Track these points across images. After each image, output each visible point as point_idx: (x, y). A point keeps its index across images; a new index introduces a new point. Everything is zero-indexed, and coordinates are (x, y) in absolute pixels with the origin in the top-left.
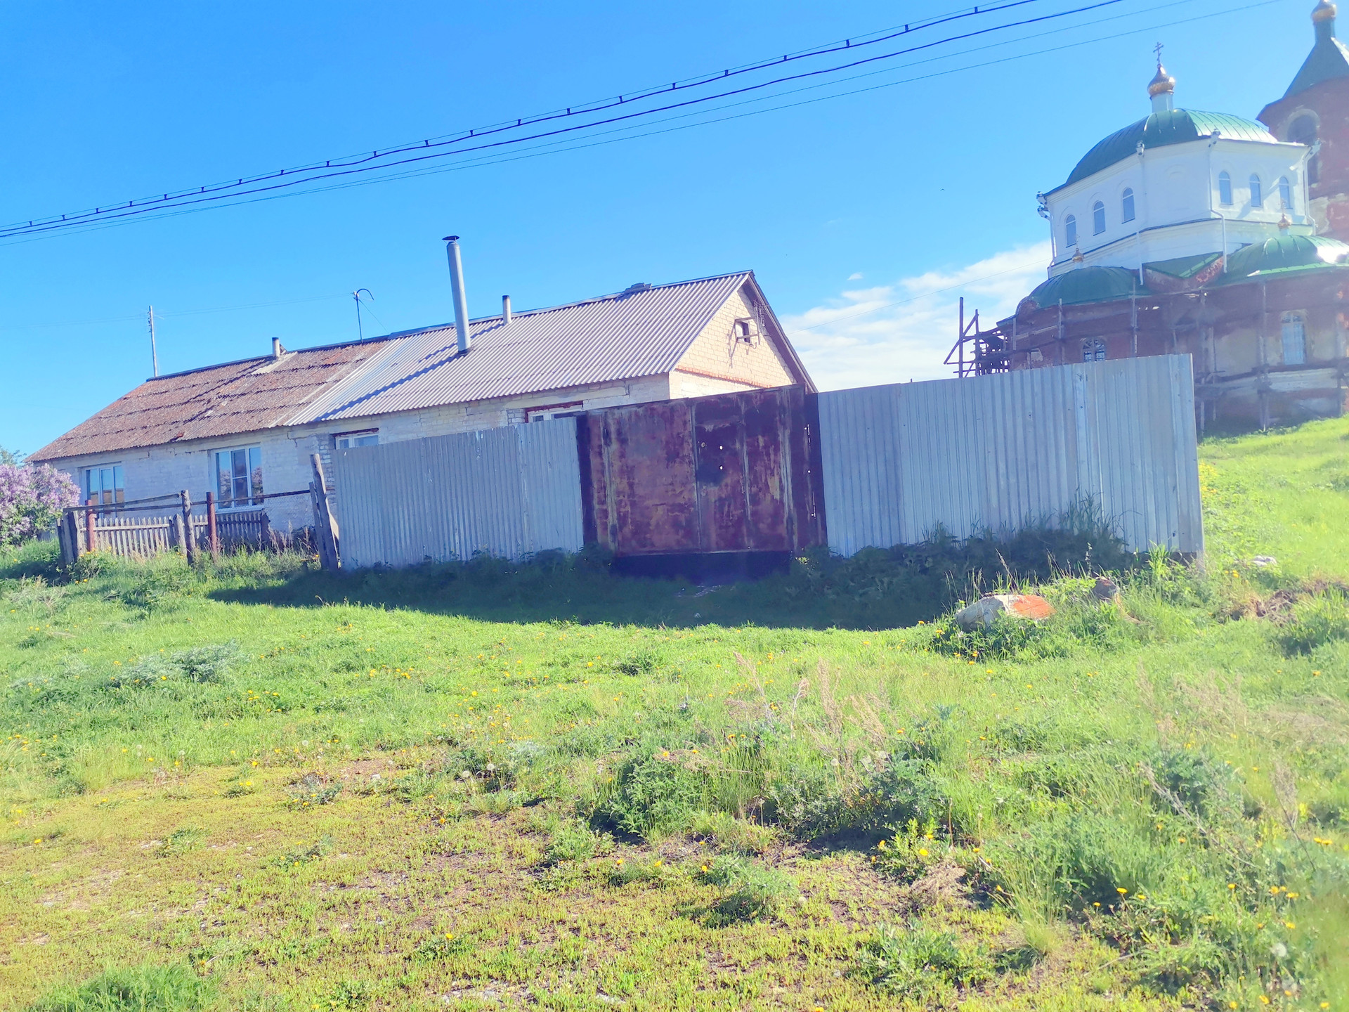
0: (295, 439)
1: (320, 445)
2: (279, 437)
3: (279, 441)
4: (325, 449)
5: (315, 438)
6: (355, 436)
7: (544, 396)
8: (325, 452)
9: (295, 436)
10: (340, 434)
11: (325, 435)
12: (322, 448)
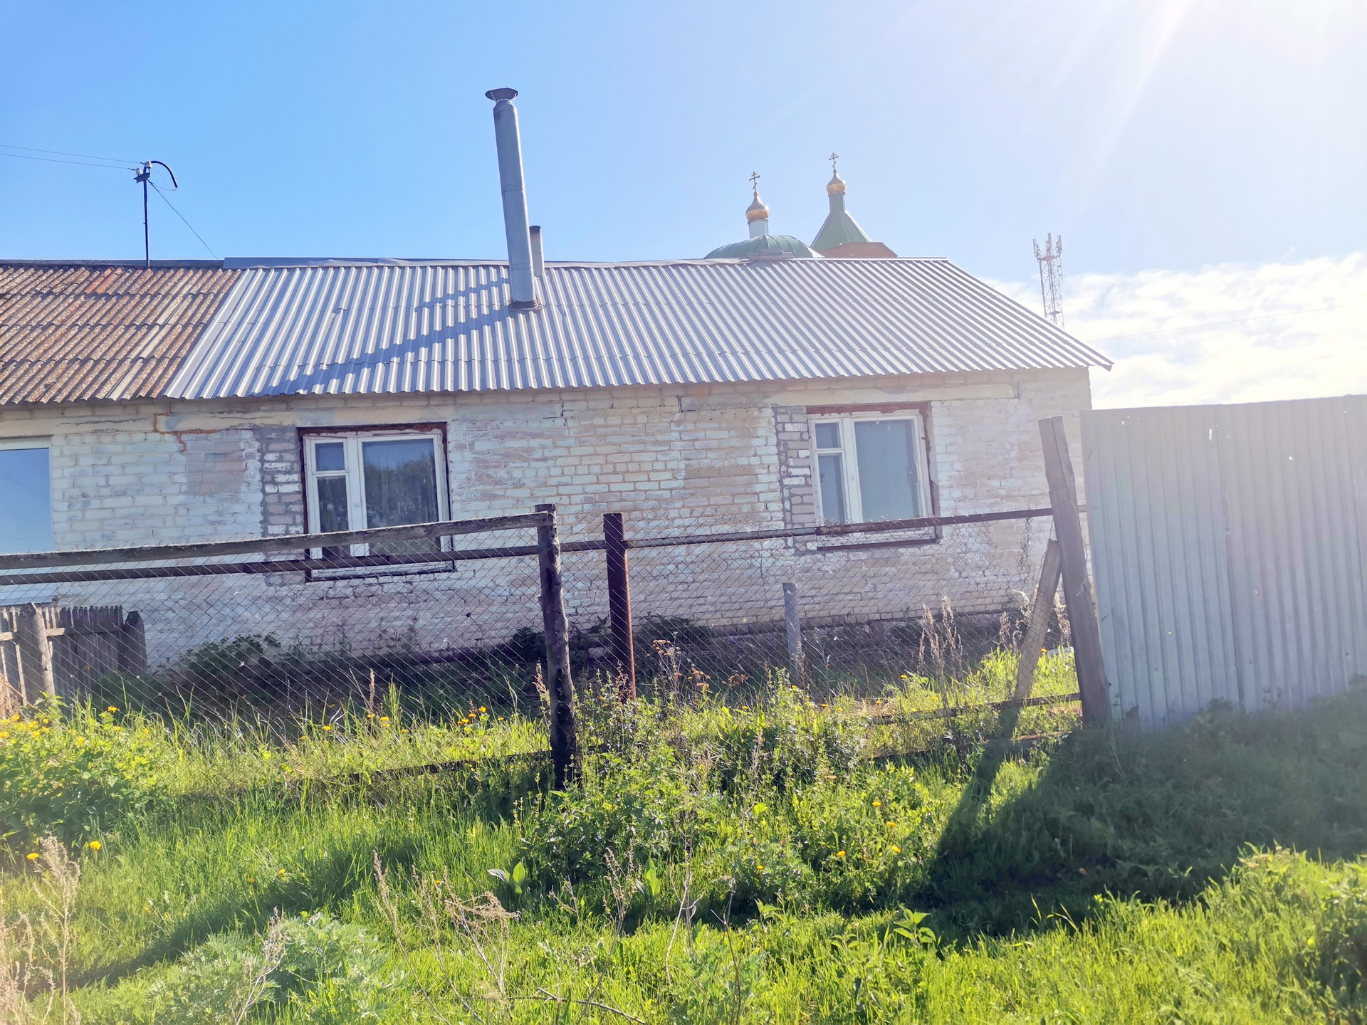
0: (175, 433)
1: (262, 452)
2: (125, 426)
3: (122, 437)
4: (281, 460)
5: (248, 435)
6: (368, 437)
7: (852, 388)
8: (280, 466)
9: (182, 426)
10: (317, 431)
11: (283, 429)
12: (269, 457)
